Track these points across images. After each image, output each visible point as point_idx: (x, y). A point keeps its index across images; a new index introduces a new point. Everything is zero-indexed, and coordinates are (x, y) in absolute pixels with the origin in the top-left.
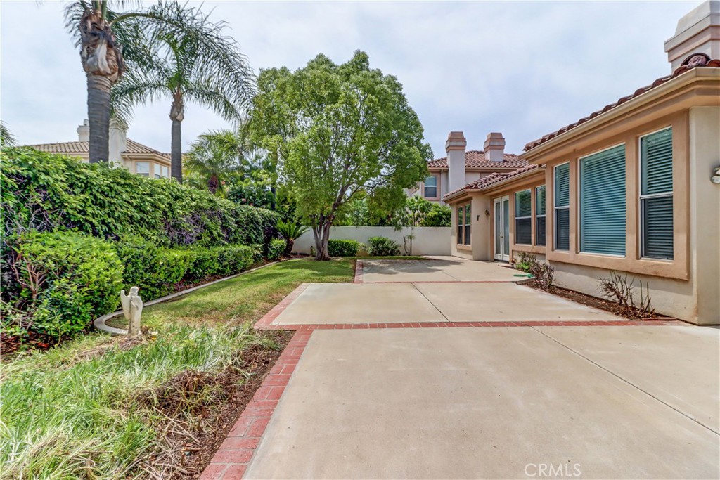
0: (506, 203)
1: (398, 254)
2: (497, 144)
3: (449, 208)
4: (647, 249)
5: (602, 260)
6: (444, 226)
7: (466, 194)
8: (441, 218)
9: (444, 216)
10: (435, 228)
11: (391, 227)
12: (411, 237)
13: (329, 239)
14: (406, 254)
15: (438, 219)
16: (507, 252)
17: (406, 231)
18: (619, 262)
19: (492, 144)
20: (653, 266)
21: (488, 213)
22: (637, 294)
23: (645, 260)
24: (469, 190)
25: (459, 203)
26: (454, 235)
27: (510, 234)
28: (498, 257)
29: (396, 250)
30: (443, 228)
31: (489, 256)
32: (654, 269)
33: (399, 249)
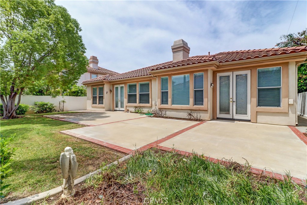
0: (122, 88)
1: (55, 111)
2: (95, 61)
3: (85, 88)
4: (195, 103)
5: (182, 107)
6: (79, 96)
7: (103, 82)
8: (78, 92)
9: (80, 91)
10: (75, 97)
11: (49, 96)
12: (64, 102)
13: (20, 105)
14: (60, 110)
15: (77, 92)
16: (122, 107)
17: (60, 98)
18: (187, 107)
19: (93, 61)
20: (198, 107)
21: (111, 91)
22: (195, 115)
23: (195, 106)
24: (104, 80)
25: (92, 86)
26: (90, 100)
27: (124, 99)
28: (117, 109)
29: (54, 109)
30: (80, 97)
31: (112, 109)
32: (198, 108)
33: (55, 108)
